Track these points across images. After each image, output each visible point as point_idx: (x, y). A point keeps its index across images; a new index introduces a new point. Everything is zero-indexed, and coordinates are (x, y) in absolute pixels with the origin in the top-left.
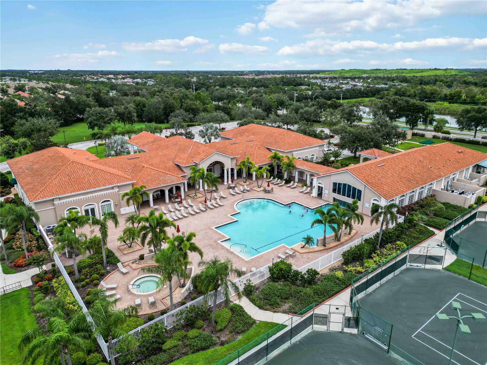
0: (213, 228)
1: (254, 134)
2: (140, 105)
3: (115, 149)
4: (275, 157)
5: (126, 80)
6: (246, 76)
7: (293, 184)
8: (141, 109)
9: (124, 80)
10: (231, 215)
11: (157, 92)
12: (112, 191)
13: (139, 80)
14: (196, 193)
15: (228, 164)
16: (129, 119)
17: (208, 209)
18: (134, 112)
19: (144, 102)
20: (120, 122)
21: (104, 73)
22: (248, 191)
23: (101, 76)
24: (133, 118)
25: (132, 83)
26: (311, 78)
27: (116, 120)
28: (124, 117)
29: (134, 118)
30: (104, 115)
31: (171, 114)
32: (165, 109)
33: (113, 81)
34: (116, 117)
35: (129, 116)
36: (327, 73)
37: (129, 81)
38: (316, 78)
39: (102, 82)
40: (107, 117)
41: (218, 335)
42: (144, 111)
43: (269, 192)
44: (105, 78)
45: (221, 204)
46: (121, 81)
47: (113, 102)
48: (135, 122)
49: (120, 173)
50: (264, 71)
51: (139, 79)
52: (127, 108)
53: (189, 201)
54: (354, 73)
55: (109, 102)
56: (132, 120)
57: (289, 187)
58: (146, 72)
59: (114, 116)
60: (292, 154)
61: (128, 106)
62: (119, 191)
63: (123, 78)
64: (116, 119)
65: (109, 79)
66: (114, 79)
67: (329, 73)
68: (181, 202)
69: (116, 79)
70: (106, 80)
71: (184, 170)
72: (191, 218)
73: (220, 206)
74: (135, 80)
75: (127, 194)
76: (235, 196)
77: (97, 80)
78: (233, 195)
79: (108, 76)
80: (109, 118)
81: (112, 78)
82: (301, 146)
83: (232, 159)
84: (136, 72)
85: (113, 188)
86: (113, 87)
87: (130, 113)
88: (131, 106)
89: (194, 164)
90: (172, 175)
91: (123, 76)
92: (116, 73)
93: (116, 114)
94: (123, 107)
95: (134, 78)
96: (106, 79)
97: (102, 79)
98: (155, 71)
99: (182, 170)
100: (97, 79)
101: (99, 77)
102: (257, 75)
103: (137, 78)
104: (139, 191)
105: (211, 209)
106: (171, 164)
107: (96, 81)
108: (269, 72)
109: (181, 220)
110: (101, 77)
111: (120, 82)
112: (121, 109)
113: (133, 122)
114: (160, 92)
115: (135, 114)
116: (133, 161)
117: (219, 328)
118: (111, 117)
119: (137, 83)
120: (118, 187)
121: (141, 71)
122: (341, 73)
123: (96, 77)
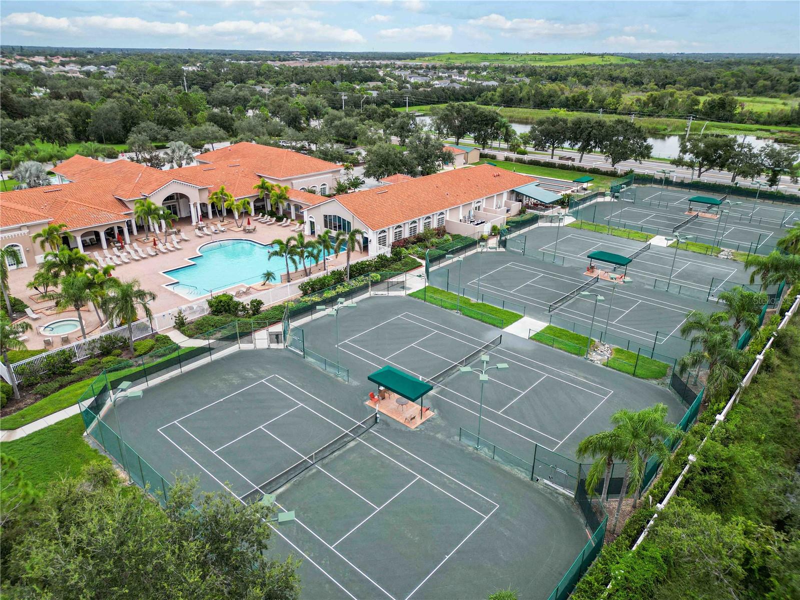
0: (161, 273)
1: (244, 156)
2: (81, 114)
3: (28, 181)
4: (263, 187)
5: (67, 68)
6: (291, 62)
7: (286, 222)
8: (84, 122)
9: (64, 66)
10: (189, 259)
11: (115, 91)
12: (19, 232)
13: (92, 68)
14: (147, 236)
15: (195, 198)
16: (59, 137)
17: (160, 254)
18: (68, 126)
19: (87, 109)
20: (45, 141)
21: (25, 52)
22: (223, 232)
23: (18, 57)
24: (66, 135)
25: (78, 75)
26: (397, 66)
27: (38, 140)
28: (51, 134)
29: (68, 136)
30: (15, 132)
31: (133, 129)
32: (124, 120)
33: (43, 69)
34: (36, 133)
35: (59, 132)
36: (427, 59)
37: (73, 70)
38: (405, 68)
39: (19, 72)
40: (19, 134)
41: (136, 359)
42: (88, 123)
43: (249, 232)
44: (26, 63)
45: (179, 247)
46: (58, 69)
47: (35, 109)
48: (70, 142)
49: (31, 210)
50: (327, 54)
51: (92, 66)
52: (54, 120)
53: (135, 245)
54: (469, 60)
55: (27, 110)
56: (64, 139)
57: (280, 225)
58: (109, 51)
59: (32, 132)
60: (292, 183)
61: (56, 116)
62: (29, 233)
63: (63, 64)
64: (38, 137)
65: (34, 64)
66: (45, 65)
67: (430, 58)
68: (122, 247)
69: (49, 65)
70: (29, 66)
71: (128, 204)
72: (134, 264)
73: (178, 249)
74: (85, 68)
75: (39, 235)
76: (202, 239)
77: (8, 67)
78: (200, 237)
79: (33, 59)
80: (23, 135)
81: (41, 64)
82: (304, 172)
83: (200, 190)
84: (90, 51)
85: (20, 229)
86: (40, 81)
87: (59, 127)
88: (61, 117)
89: (142, 197)
90: (108, 212)
91: (63, 59)
92: (50, 53)
93: (35, 130)
94: (47, 117)
95: (83, 64)
96: (29, 64)
97: (20, 65)
98: (127, 50)
99: (127, 206)
100: (11, 64)
101: (15, 59)
102: (311, 60)
103: (89, 64)
104: (56, 230)
105: (164, 253)
106: (110, 198)
107: (7, 70)
108: (334, 55)
109: (120, 267)
110: (18, 61)
111: (55, 71)
112: (45, 121)
113: (66, 142)
114: (119, 92)
115: (69, 129)
116: (51, 194)
117: (137, 353)
118: (27, 134)
119: (88, 74)
120: (28, 227)
121: (101, 50)
122: (449, 59)
123: (10, 60)
